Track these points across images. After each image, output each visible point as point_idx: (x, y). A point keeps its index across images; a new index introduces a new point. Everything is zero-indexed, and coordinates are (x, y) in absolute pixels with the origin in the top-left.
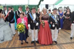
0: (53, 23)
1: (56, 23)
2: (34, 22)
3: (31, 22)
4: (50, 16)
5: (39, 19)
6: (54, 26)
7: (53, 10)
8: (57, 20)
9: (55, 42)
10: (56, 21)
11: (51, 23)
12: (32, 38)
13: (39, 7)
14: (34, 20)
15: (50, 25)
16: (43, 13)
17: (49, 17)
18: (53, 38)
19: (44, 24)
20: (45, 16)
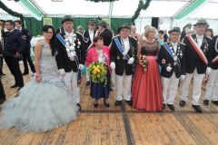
0: (167, 63)
1: (175, 64)
2: (124, 58)
3: (118, 58)
4: (162, 46)
5: (136, 51)
6: (169, 69)
7: (170, 32)
8: (179, 57)
9: (169, 105)
10: (175, 58)
11: (164, 61)
12: (118, 93)
13: (134, 24)
14: (125, 53)
15: (160, 68)
16: (144, 38)
17: (160, 47)
18: (165, 96)
19: (147, 64)
20: (150, 46)
